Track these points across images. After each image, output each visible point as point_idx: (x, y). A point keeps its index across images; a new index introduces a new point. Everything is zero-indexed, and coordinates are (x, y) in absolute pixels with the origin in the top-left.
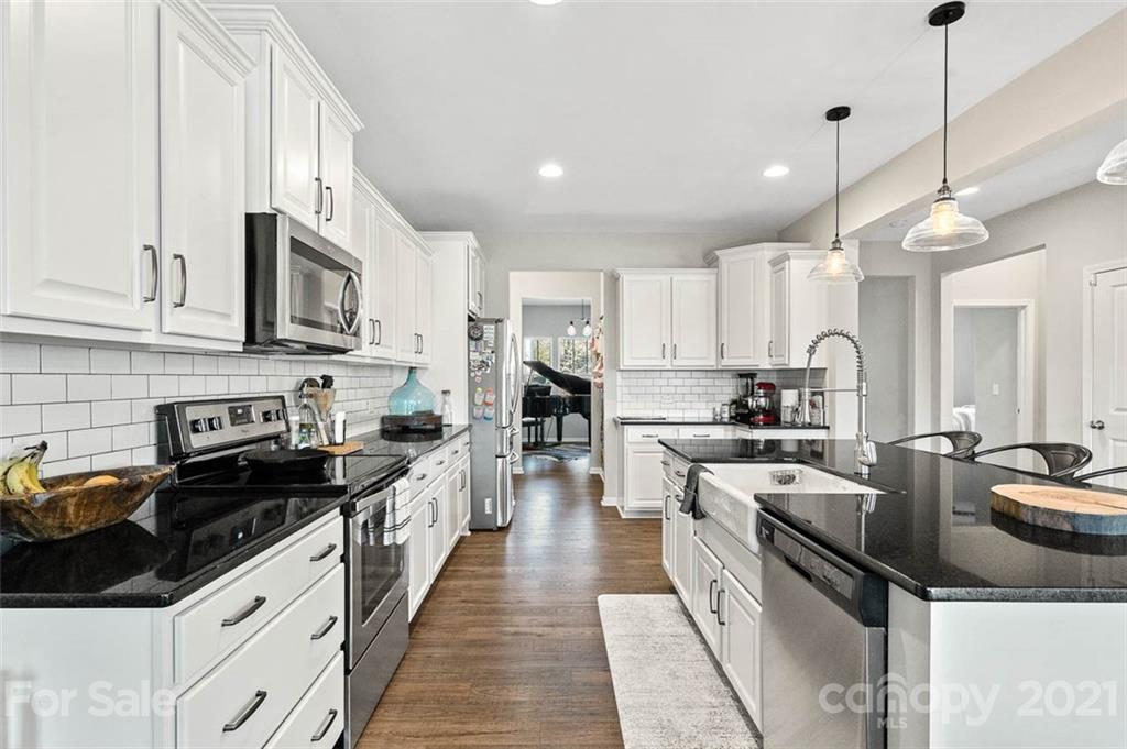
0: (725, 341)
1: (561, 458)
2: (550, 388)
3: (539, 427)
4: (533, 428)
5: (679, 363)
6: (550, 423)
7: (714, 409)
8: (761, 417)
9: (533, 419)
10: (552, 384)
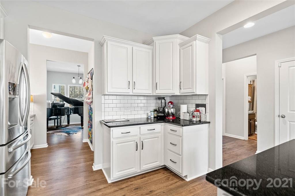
0: (157, 81)
1: (68, 133)
2: (64, 104)
3: (59, 120)
4: (56, 120)
5: (137, 91)
6: (64, 118)
7: (148, 114)
8: (171, 117)
9: (56, 117)
10: (65, 102)
